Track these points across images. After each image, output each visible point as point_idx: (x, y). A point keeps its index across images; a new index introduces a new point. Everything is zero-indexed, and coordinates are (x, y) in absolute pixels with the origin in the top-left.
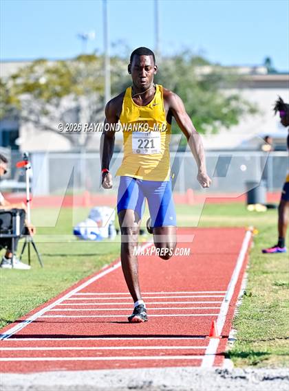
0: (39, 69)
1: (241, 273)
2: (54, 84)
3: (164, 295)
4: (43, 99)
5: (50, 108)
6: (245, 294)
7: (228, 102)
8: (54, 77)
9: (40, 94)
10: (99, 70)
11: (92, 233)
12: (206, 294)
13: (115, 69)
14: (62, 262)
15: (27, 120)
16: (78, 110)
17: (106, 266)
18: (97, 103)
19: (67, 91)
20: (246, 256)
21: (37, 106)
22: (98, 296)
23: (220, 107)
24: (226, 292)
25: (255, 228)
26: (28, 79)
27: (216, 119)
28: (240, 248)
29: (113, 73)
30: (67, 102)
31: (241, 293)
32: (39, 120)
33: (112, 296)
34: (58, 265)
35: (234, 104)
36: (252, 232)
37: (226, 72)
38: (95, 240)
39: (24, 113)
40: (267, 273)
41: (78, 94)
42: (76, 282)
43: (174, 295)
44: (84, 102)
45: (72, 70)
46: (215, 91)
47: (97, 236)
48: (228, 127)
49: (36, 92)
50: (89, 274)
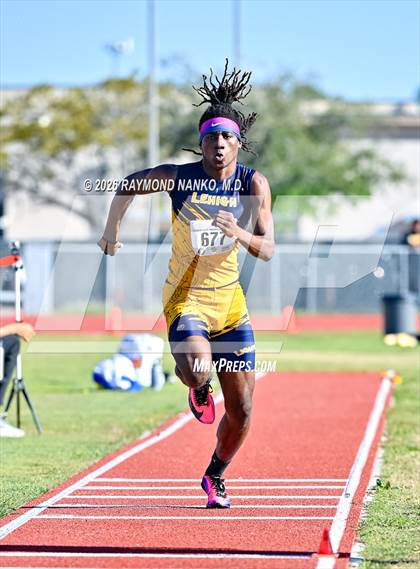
0: (39, 102)
1: (373, 450)
2: (64, 127)
3: (243, 484)
4: (45, 152)
5: (57, 167)
6: (379, 484)
7: (354, 161)
8: (65, 117)
9: (40, 144)
10: (139, 105)
11: (124, 378)
12: (314, 484)
13: (167, 104)
14: (74, 426)
15: (17, 186)
16: (103, 171)
17: (147, 433)
18: (134, 160)
19: (85, 139)
20: (381, 421)
21: (34, 164)
22: (132, 484)
23: (341, 170)
24: (347, 480)
25: (398, 374)
26: (21, 119)
27: (334, 189)
28: (371, 406)
29: (162, 111)
30: (85, 158)
31: (373, 483)
32: (37, 187)
33: (156, 484)
34: (66, 431)
35: (364, 164)
36: (392, 380)
37: (351, 112)
38: (129, 390)
39: (14, 176)
40: (416, 449)
41: (103, 144)
42: (96, 461)
43: (260, 484)
44: (113, 158)
45: (95, 105)
46: (333, 142)
47: (133, 384)
48: (354, 204)
49: (34, 140)
50: (117, 447)
